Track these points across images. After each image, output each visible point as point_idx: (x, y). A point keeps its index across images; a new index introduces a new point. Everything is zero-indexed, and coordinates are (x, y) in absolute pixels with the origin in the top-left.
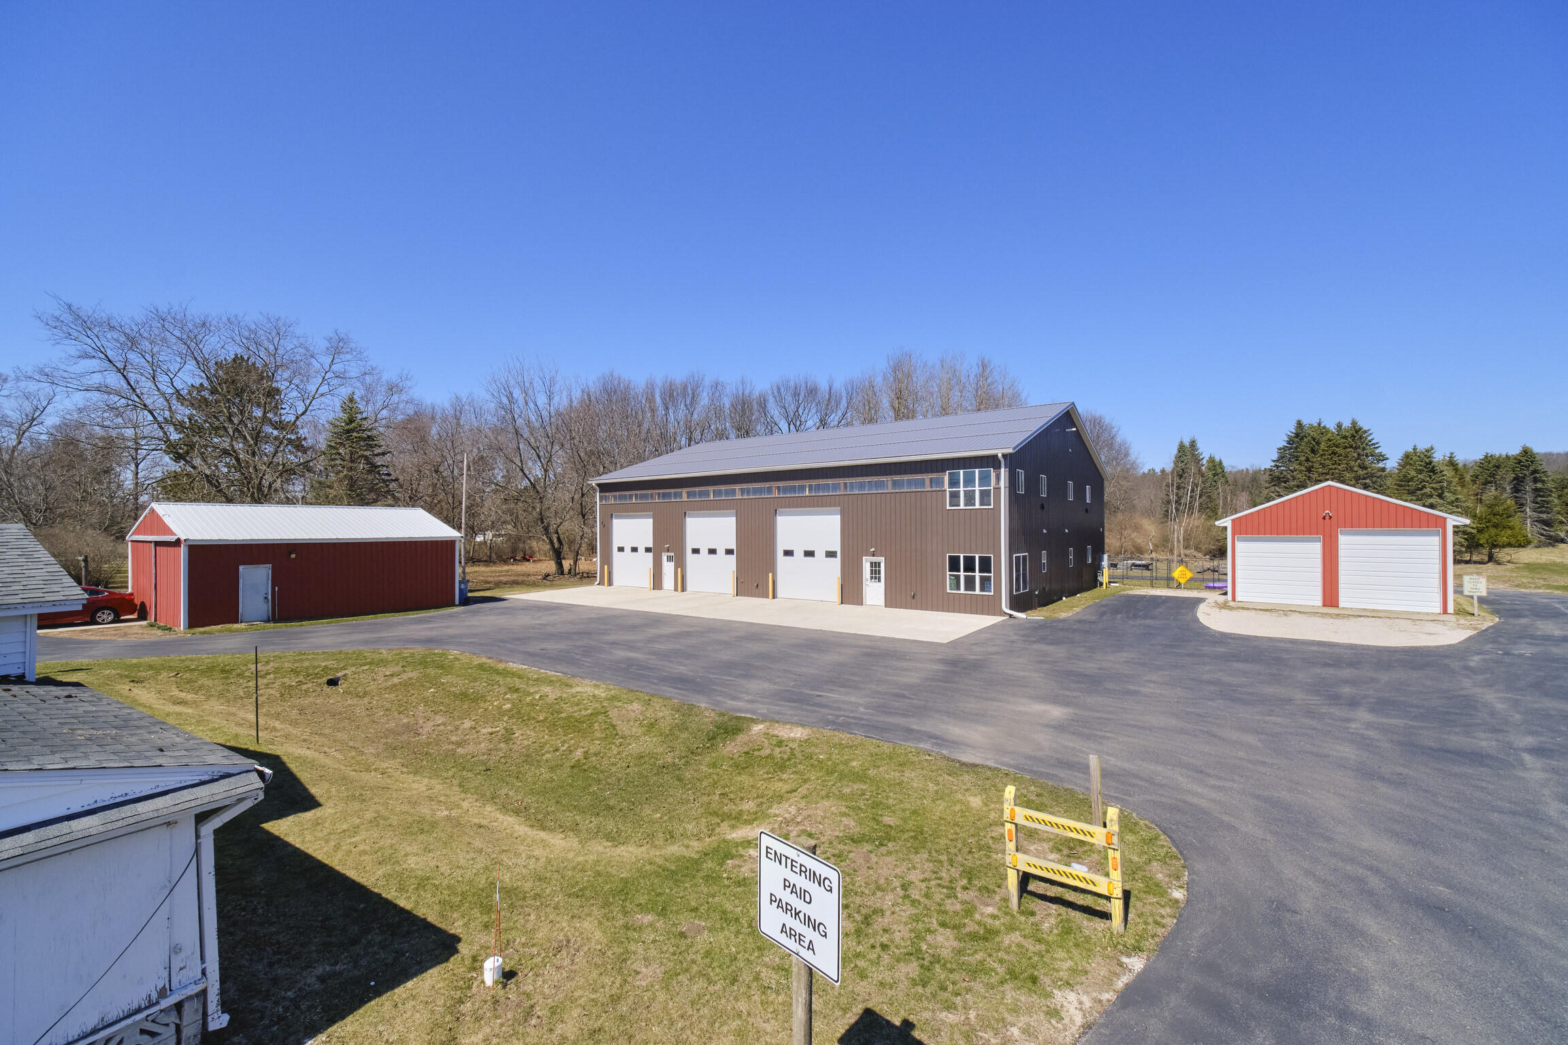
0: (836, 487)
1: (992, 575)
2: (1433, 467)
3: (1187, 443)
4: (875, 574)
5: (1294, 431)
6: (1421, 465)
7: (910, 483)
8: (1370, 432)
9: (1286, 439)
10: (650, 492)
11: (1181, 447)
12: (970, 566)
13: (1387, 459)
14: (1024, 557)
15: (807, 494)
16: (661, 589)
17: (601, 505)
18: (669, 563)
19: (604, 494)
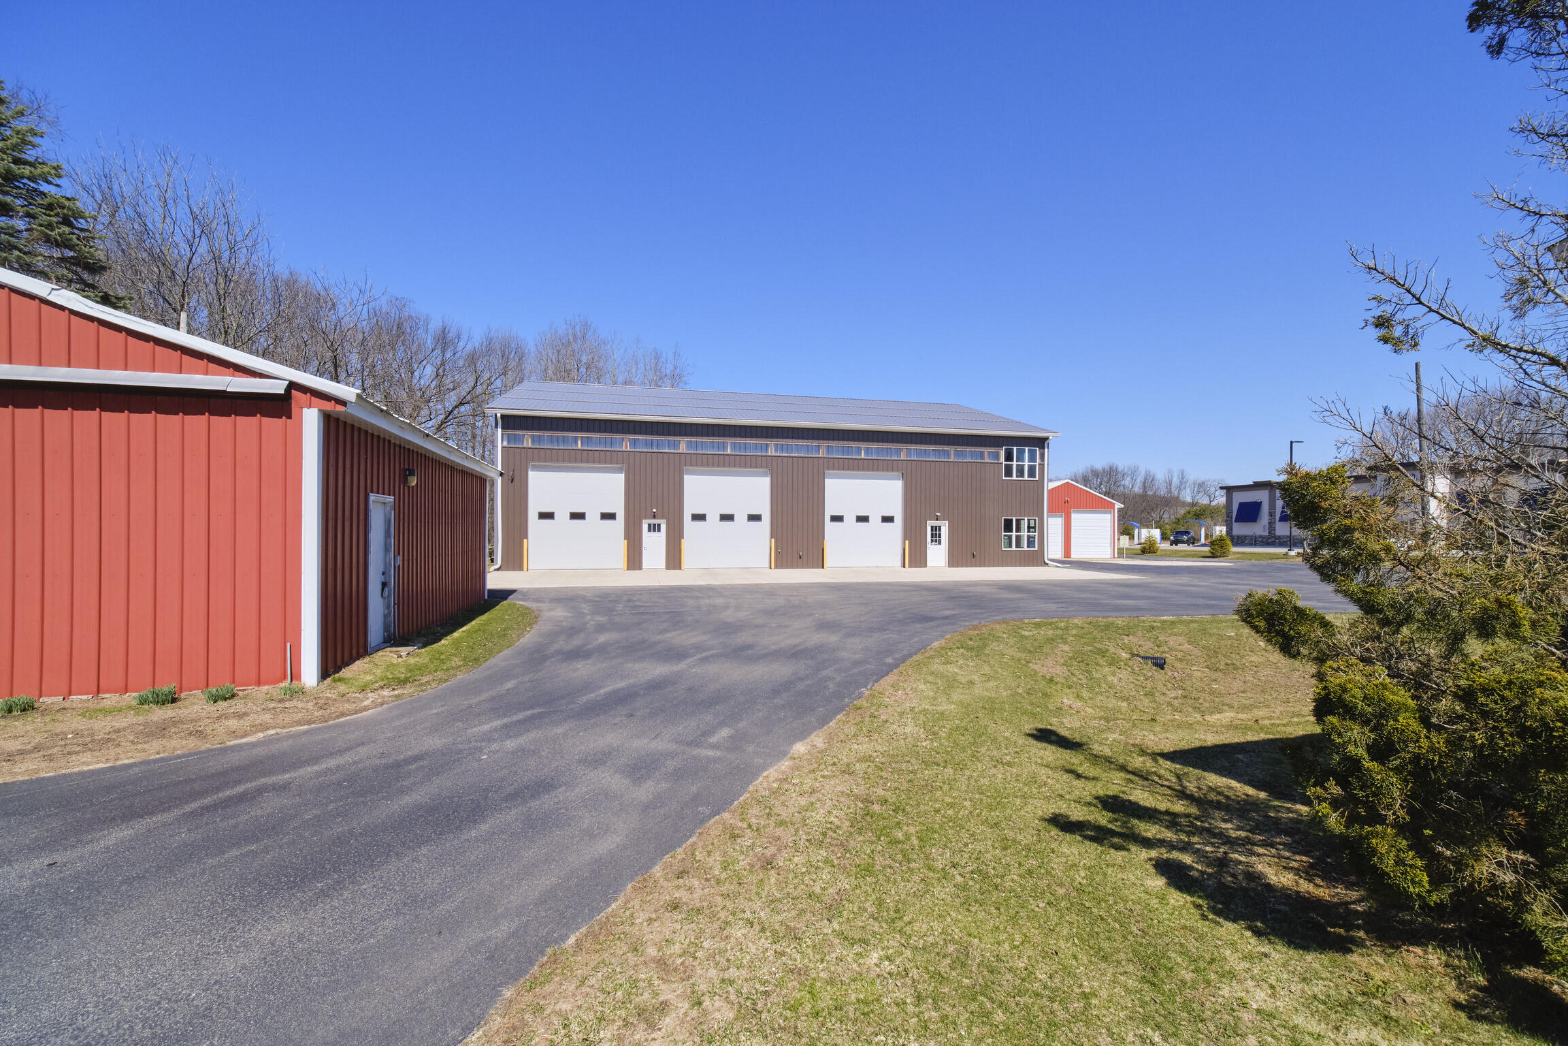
0: (898, 452)
1: (1036, 534)
7: (971, 454)
10: (615, 436)
12: (1019, 527)
15: (863, 456)
16: (640, 568)
17: (503, 447)
18: (652, 534)
19: (510, 432)
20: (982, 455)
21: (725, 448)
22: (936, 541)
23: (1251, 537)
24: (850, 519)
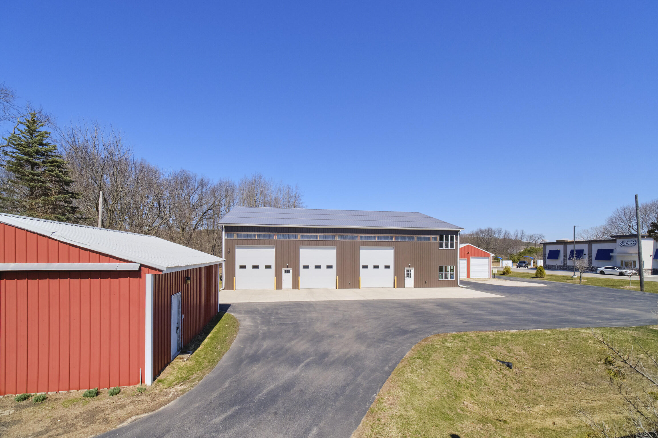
0: (392, 238)
1: (454, 273)
7: (424, 238)
10: (270, 233)
12: (446, 270)
15: (376, 240)
16: (281, 289)
17: (225, 239)
18: (286, 274)
19: (228, 233)
20: (429, 239)
21: (317, 238)
22: (409, 276)
23: (555, 266)
24: (371, 267)
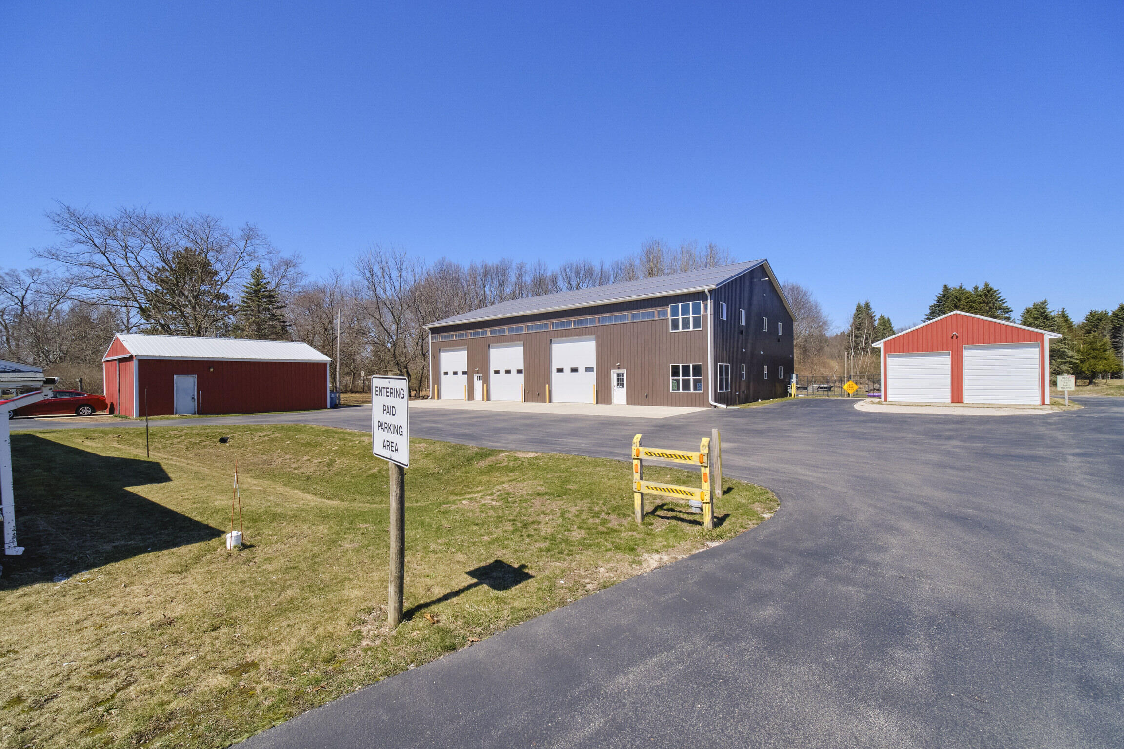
0: (592, 321)
1: (702, 378)
2: (1047, 315)
3: (863, 304)
4: (620, 382)
5: (942, 293)
6: (1037, 314)
7: (644, 315)
8: (999, 291)
9: (936, 299)
10: (465, 332)
11: (859, 308)
12: (686, 372)
13: (1012, 311)
14: (727, 367)
15: (572, 327)
16: (473, 400)
17: (432, 343)
18: (478, 381)
20: (652, 314)
22: (620, 385)
24: (567, 370)
